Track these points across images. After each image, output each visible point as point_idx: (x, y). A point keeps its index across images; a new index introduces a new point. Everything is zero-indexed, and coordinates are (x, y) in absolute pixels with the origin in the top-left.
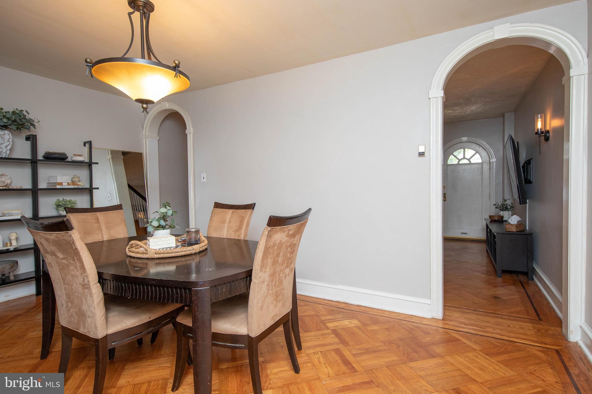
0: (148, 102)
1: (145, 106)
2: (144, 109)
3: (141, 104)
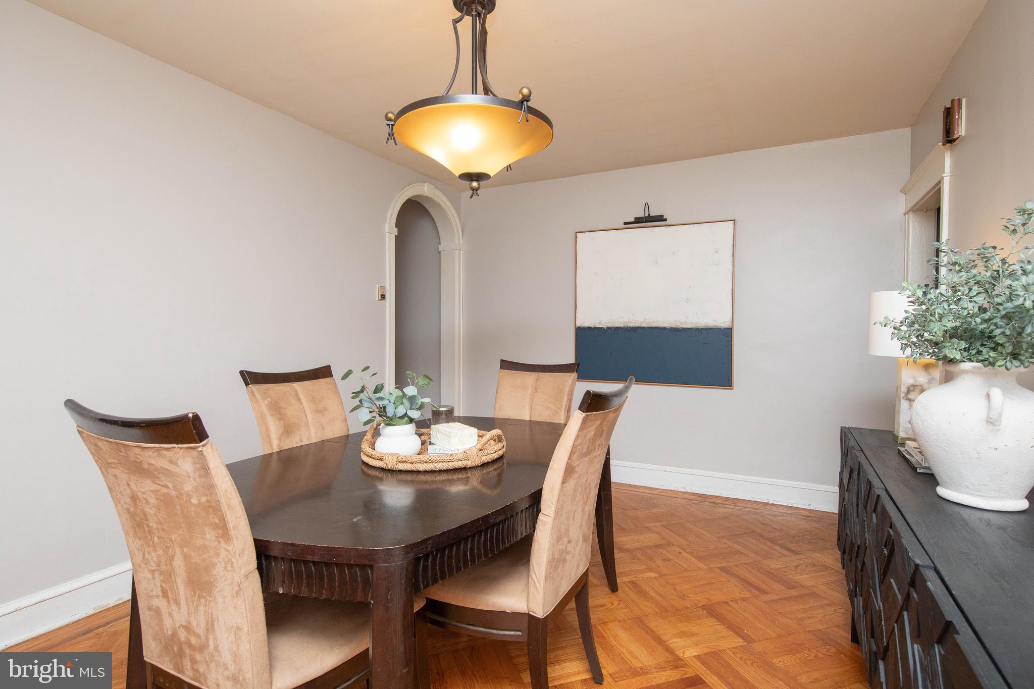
0: (480, 177)
1: (475, 184)
2: (473, 190)
3: (469, 183)
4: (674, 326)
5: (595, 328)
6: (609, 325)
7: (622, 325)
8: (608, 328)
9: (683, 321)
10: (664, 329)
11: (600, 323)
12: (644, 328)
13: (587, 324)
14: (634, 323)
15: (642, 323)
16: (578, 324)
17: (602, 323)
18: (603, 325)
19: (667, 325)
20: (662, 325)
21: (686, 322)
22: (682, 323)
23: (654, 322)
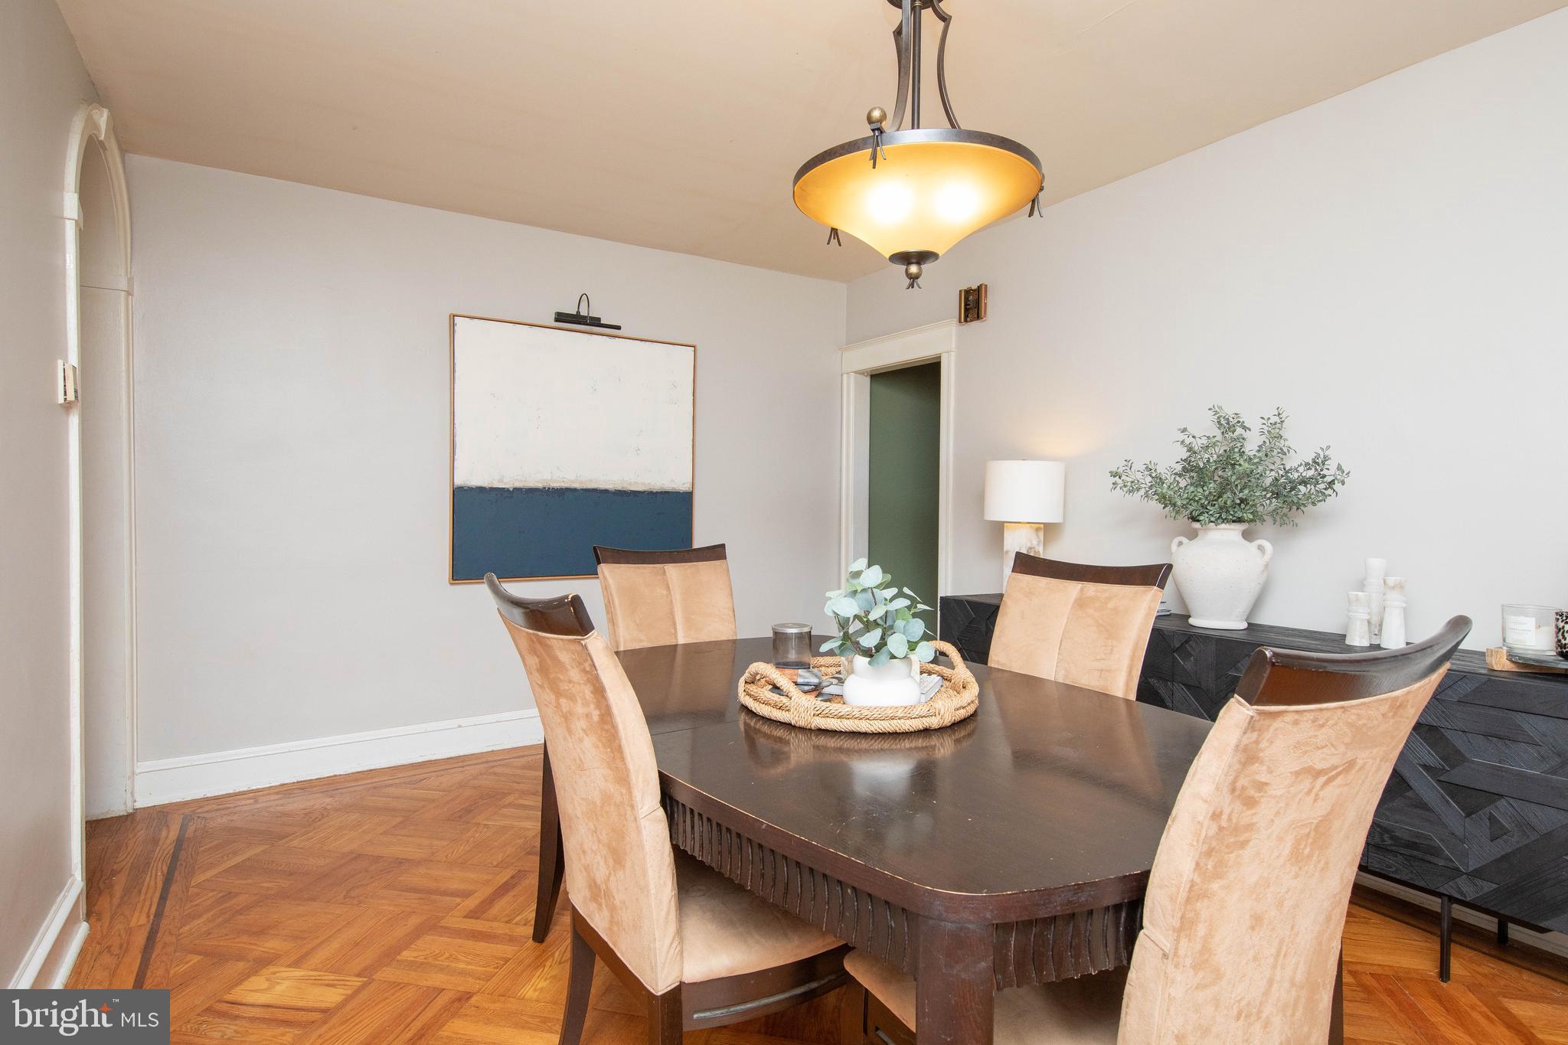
2: (911, 278)
3: (905, 267)
4: (620, 488)
5: (492, 489)
6: (518, 485)
7: (540, 486)
8: (515, 489)
9: (632, 481)
10: (606, 491)
11: (501, 481)
12: (575, 490)
13: (476, 481)
14: (560, 482)
15: (573, 482)
16: (459, 481)
17: (505, 480)
18: (506, 483)
19: (610, 487)
20: (602, 486)
21: (636, 483)
22: (630, 484)
23: (591, 481)
